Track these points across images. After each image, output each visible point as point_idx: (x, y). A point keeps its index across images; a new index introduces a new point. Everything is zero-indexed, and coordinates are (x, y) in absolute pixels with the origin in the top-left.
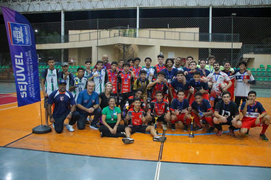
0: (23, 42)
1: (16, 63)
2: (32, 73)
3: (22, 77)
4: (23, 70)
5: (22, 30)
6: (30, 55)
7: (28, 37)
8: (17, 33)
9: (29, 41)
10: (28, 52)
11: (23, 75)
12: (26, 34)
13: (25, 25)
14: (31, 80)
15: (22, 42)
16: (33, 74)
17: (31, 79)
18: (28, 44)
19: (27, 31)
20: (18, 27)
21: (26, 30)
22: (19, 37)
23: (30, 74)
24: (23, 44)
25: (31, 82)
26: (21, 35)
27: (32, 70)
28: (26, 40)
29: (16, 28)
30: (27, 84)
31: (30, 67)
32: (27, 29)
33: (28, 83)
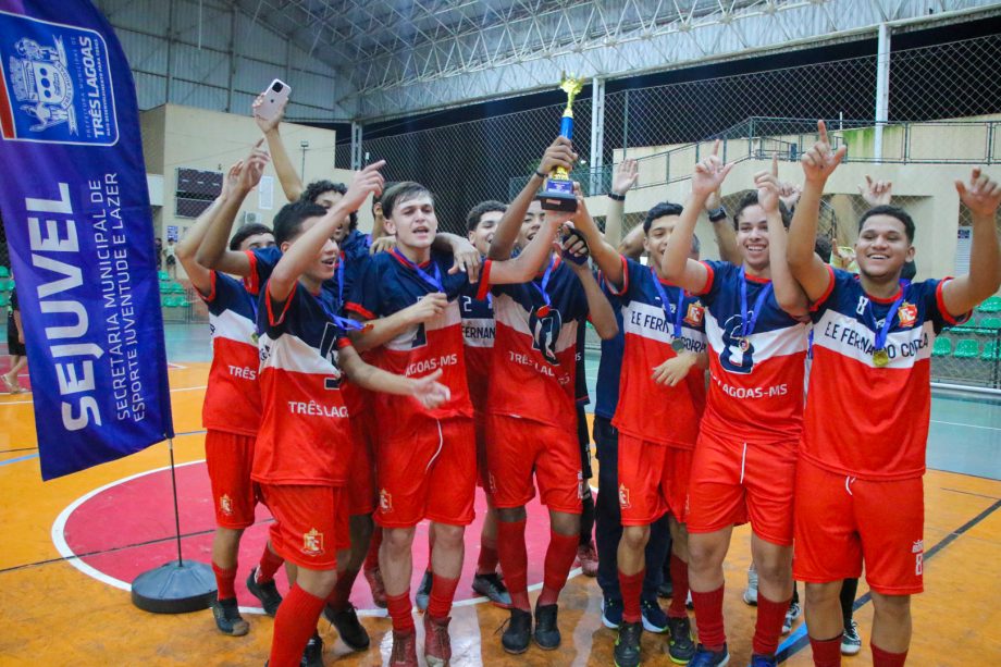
0: (73, 126)
1: (36, 243)
2: (124, 292)
3: (72, 319)
4: (75, 277)
5: (64, 61)
6: (114, 197)
7: (100, 99)
8: (39, 77)
9: (103, 123)
10: (103, 185)
11: (74, 307)
12: (89, 82)
13: (85, 34)
14: (122, 330)
15: (66, 124)
16: (129, 296)
17: (122, 324)
18: (100, 139)
19: (96, 67)
20: (44, 39)
21: (91, 58)
22: (48, 94)
23: (118, 300)
24: (74, 138)
25: (124, 342)
26: (62, 86)
27: (125, 277)
28: (91, 112)
29: (29, 46)
30: (97, 351)
31: (112, 259)
32: (93, 52)
33: (105, 347)
